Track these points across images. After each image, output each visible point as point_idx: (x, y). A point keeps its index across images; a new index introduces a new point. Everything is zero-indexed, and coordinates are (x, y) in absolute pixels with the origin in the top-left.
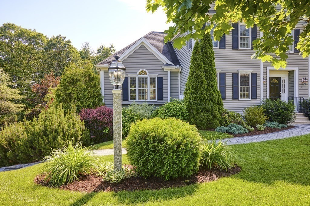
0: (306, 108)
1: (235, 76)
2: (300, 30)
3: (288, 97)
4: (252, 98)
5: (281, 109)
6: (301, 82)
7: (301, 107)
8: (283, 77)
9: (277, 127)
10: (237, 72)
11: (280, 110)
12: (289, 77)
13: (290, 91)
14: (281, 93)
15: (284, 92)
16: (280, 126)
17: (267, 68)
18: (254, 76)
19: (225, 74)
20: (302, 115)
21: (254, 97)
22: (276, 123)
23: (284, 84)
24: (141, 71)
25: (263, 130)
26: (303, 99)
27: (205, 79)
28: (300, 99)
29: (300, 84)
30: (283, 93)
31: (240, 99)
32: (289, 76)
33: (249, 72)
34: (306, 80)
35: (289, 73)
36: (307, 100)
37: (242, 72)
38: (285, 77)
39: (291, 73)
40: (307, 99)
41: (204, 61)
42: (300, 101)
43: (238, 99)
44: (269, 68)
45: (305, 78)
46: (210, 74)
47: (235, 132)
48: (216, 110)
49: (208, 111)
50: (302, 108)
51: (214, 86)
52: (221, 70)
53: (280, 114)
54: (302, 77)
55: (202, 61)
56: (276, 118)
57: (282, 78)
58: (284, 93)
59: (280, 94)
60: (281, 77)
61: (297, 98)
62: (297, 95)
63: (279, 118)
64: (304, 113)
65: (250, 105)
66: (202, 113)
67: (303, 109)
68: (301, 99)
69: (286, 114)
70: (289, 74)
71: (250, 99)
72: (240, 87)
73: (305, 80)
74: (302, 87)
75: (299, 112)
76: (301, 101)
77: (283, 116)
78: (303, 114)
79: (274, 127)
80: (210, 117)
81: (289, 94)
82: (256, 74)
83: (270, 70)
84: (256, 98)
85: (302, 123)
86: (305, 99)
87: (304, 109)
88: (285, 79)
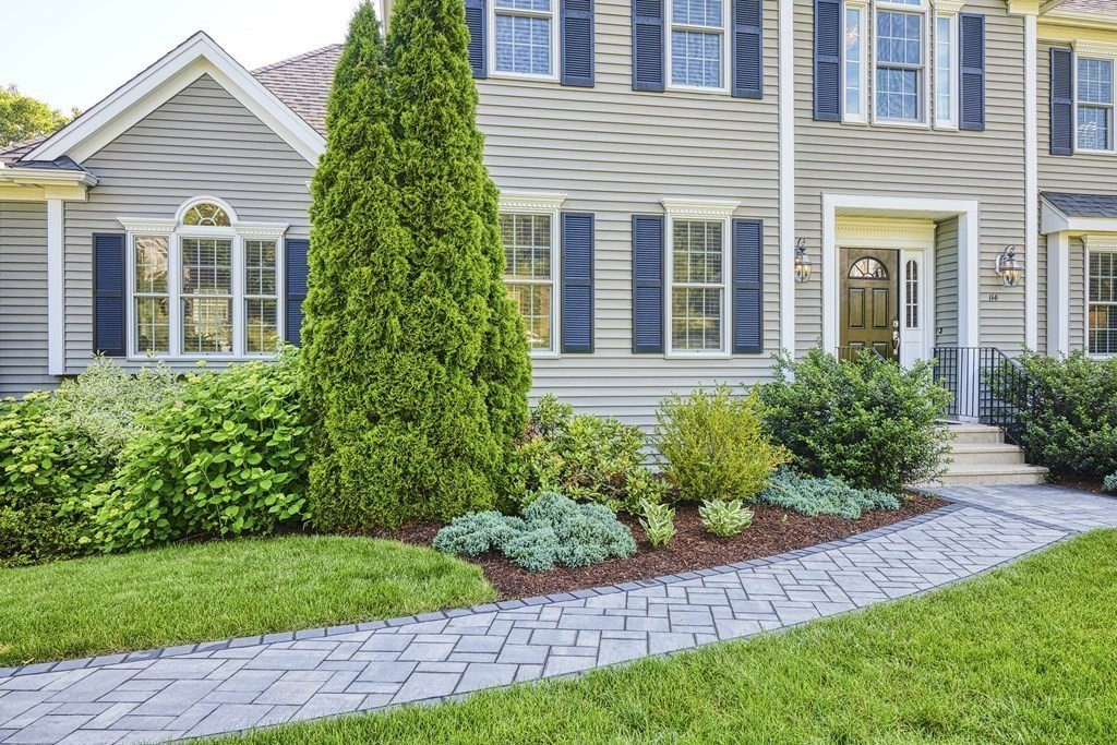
0: (1011, 401)
1: (647, 230)
2: (987, 20)
3: (932, 345)
4: (737, 349)
5: (868, 408)
6: (990, 273)
7: (989, 397)
8: (907, 250)
9: (837, 511)
10: (654, 211)
11: (862, 411)
12: (937, 251)
13: (940, 317)
14: (898, 329)
15: (913, 321)
16: (855, 502)
17: (825, 197)
18: (750, 234)
19: (589, 219)
20: (991, 436)
21: (749, 341)
22: (836, 483)
23: (915, 284)
24: (199, 207)
25: (735, 536)
26: (996, 354)
27: (404, 224)
28: (983, 356)
29: (990, 282)
30: (908, 325)
31: (670, 352)
32: (937, 243)
33: (720, 210)
34: (1016, 265)
35: (937, 230)
36: (1019, 364)
37: (679, 209)
38: (916, 247)
39: (945, 228)
40: (1017, 355)
41: (398, 117)
42: (983, 364)
43: (660, 349)
44: (832, 201)
45: (1011, 255)
46: (434, 196)
47: (531, 555)
48: (469, 412)
49: (408, 416)
50: (992, 400)
51: (453, 265)
52: (566, 195)
53: (860, 434)
54: (996, 249)
55: (385, 115)
56: (841, 457)
57: (902, 253)
58: (915, 324)
59: (895, 333)
60: (898, 251)
61: (971, 351)
62: (970, 336)
63: (856, 458)
64: (1000, 425)
65: (695, 382)
66: (376, 430)
67: (995, 405)
68: (989, 356)
69: (894, 438)
70: (937, 236)
71: (728, 353)
72: (675, 289)
73: (1008, 264)
74: (994, 298)
75: (983, 420)
76: (989, 364)
77: (881, 445)
78: (996, 428)
79: (817, 510)
80: (423, 451)
81: (938, 331)
82: (757, 225)
83: (842, 214)
84: (758, 349)
85: (989, 482)
86: (1009, 355)
87: (1002, 404)
88: (919, 257)
